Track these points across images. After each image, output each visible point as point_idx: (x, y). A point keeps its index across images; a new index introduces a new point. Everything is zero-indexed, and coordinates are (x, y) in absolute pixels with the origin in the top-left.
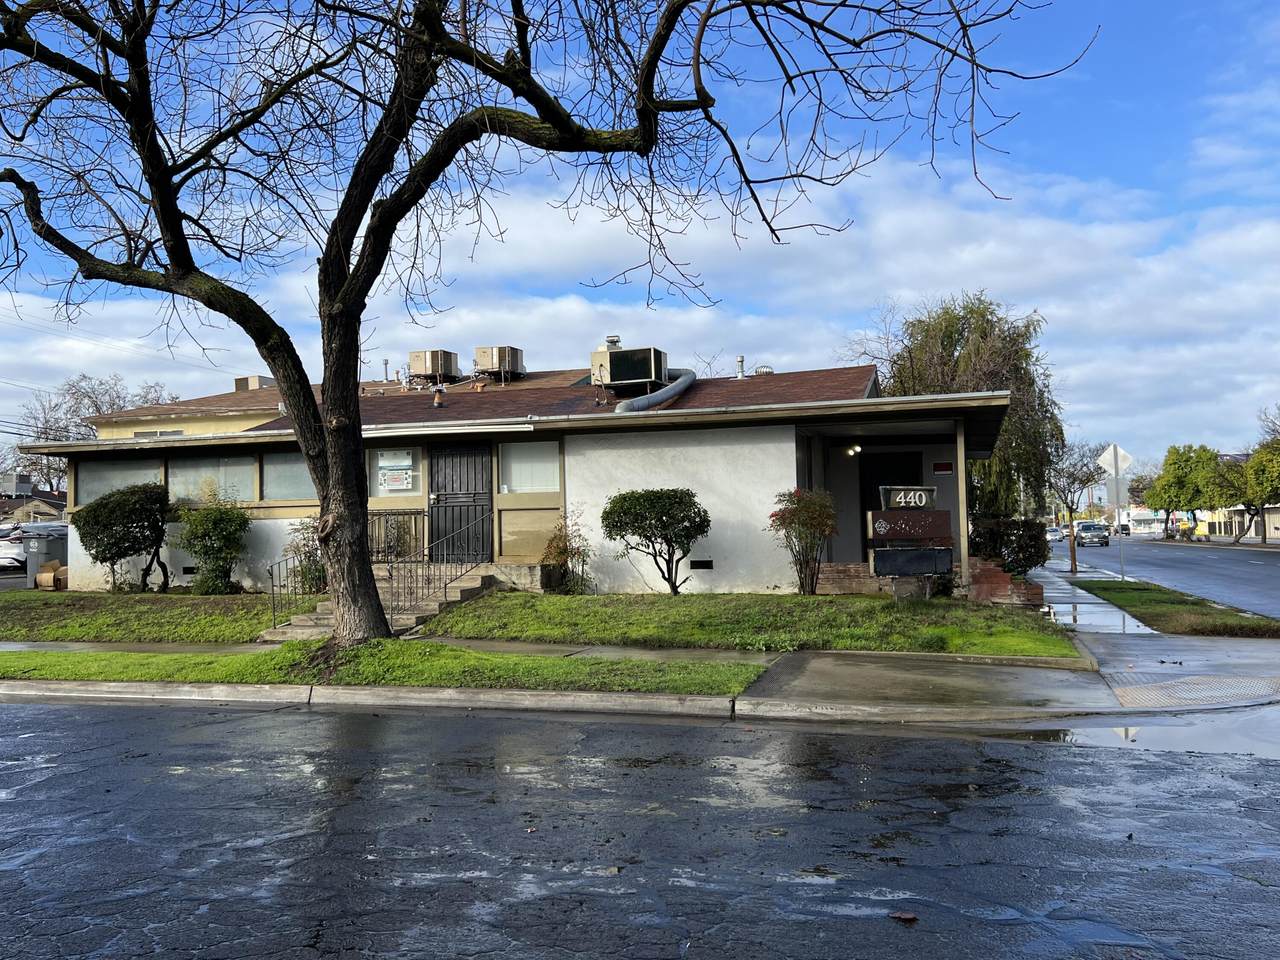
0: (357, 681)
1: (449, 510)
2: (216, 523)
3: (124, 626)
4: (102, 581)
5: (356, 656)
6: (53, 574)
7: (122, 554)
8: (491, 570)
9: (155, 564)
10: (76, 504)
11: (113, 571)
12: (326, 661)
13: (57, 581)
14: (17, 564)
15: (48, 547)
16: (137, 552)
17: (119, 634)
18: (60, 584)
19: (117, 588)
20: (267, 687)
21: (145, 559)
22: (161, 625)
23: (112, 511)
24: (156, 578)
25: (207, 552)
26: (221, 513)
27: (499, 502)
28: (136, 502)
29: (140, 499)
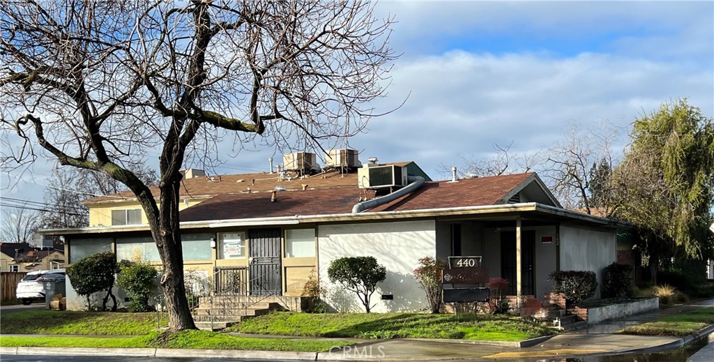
0: (174, 346)
1: (259, 266)
2: (138, 274)
3: (90, 327)
4: (83, 305)
5: (177, 336)
6: (58, 302)
7: (93, 290)
8: (277, 300)
9: (110, 297)
10: (69, 263)
11: (89, 300)
12: (164, 339)
13: (60, 305)
14: (42, 296)
15: (56, 286)
16: (101, 289)
17: (86, 331)
18: (62, 306)
19: (91, 309)
20: (138, 349)
21: (105, 293)
22: (107, 327)
23: (86, 268)
24: (110, 304)
25: (136, 289)
26: (142, 268)
27: (285, 262)
28: (97, 263)
29: (100, 261)
